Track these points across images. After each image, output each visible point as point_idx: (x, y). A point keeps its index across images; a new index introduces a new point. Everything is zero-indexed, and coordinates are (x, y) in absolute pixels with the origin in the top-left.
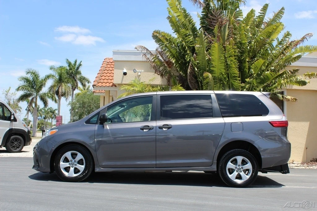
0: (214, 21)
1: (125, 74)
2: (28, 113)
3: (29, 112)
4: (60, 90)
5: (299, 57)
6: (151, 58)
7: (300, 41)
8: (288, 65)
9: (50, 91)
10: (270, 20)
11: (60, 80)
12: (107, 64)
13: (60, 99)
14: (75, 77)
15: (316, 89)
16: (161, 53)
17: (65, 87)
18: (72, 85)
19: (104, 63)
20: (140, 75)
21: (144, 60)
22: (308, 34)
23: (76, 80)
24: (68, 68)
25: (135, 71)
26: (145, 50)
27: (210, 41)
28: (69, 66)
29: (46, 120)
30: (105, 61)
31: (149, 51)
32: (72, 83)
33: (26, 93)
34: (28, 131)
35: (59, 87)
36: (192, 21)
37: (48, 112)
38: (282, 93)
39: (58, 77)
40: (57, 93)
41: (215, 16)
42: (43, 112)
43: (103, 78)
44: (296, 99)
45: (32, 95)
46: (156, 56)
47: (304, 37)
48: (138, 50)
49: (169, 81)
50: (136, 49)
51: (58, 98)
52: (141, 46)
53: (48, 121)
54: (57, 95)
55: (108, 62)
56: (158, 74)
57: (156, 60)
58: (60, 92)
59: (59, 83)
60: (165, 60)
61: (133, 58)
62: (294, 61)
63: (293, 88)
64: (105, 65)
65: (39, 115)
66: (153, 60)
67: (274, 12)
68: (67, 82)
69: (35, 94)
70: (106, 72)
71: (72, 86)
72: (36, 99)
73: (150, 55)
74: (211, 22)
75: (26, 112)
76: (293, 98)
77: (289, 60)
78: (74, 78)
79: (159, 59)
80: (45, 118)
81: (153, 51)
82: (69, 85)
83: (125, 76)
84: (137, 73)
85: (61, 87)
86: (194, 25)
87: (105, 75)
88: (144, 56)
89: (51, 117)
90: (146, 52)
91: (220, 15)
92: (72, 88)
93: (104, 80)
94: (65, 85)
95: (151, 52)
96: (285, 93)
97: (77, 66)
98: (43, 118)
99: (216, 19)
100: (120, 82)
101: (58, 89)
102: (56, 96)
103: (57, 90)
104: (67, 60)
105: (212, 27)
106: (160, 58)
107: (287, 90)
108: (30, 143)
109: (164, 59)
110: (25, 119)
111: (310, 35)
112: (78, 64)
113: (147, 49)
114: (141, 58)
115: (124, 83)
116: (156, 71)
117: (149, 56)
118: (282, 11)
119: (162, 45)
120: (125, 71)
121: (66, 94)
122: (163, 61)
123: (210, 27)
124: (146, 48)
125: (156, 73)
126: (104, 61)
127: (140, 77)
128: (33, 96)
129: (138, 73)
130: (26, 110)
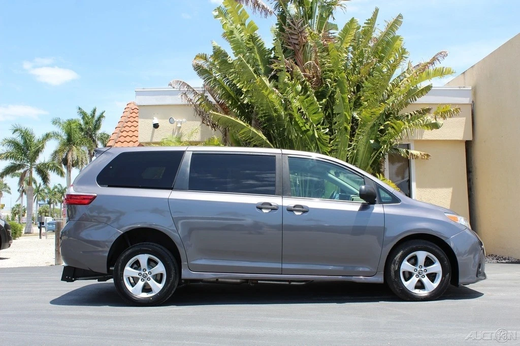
0: (292, 37)
1: (156, 126)
2: (21, 196)
3: (24, 193)
4: (70, 157)
5: (428, 88)
6: (195, 99)
7: (429, 63)
8: (411, 102)
9: (53, 160)
10: (381, 33)
11: (70, 141)
12: (132, 111)
13: (70, 171)
14: (94, 135)
15: (459, 139)
16: (211, 91)
17: (79, 152)
18: (88, 148)
19: (127, 110)
20: (180, 127)
21: (183, 103)
22: (441, 53)
23: (94, 141)
24: (82, 122)
25: (171, 121)
26: (186, 87)
27: (287, 68)
28: (83, 118)
29: (52, 205)
30: (128, 106)
31: (191, 88)
32: (88, 145)
33: (14, 164)
34: (6, 225)
35: (68, 151)
36: (259, 39)
37: (55, 194)
38: (408, 146)
39: (65, 137)
40: (65, 161)
41: (295, 29)
42: (46, 194)
43: (125, 134)
44: (428, 155)
45: (24, 167)
46: (202, 95)
47: (434, 57)
48: (174, 88)
49: (225, 135)
50: (170, 87)
51: (67, 169)
52: (178, 81)
53: (56, 207)
54: (65, 165)
55: (133, 108)
56: (208, 125)
57: (203, 103)
58: (69, 160)
59: (67, 145)
60: (218, 102)
61: (169, 100)
62: (420, 94)
63: (423, 139)
64: (128, 114)
65: (41, 198)
66: (198, 103)
67: (385, 21)
68: (81, 144)
69: (29, 165)
70: (129, 124)
71: (89, 151)
72: (31, 173)
73: (193, 95)
74: (289, 39)
75: (19, 194)
76: (423, 153)
77: (413, 94)
78: (91, 136)
79: (208, 100)
80: (49, 203)
81: (199, 88)
82: (84, 149)
83: (156, 130)
84: (175, 124)
85: (70, 153)
86: (262, 45)
87: (127, 129)
88: (183, 97)
89: (59, 201)
90: (186, 89)
91: (302, 26)
92: (90, 153)
93: (125, 137)
94: (78, 150)
95: (194, 90)
96: (412, 146)
97: (96, 118)
98: (46, 202)
99: (296, 33)
100: (148, 140)
101: (66, 156)
102: (63, 166)
103: (64, 157)
104: (80, 109)
105: (289, 46)
106: (211, 98)
107: (416, 141)
108: (10, 245)
109: (216, 100)
110: (18, 205)
111: (443, 54)
112: (97, 114)
113: (188, 86)
114: (179, 100)
115: (155, 140)
116: (203, 120)
117: (191, 96)
118: (399, 21)
119: (209, 79)
120: (156, 121)
121: (80, 163)
122: (214, 102)
123: (288, 47)
124: (186, 84)
125: (203, 123)
126: (126, 107)
127: (181, 129)
128: (25, 169)
129: (177, 124)
130: (18, 190)
